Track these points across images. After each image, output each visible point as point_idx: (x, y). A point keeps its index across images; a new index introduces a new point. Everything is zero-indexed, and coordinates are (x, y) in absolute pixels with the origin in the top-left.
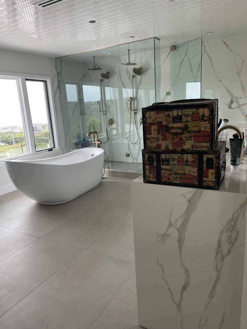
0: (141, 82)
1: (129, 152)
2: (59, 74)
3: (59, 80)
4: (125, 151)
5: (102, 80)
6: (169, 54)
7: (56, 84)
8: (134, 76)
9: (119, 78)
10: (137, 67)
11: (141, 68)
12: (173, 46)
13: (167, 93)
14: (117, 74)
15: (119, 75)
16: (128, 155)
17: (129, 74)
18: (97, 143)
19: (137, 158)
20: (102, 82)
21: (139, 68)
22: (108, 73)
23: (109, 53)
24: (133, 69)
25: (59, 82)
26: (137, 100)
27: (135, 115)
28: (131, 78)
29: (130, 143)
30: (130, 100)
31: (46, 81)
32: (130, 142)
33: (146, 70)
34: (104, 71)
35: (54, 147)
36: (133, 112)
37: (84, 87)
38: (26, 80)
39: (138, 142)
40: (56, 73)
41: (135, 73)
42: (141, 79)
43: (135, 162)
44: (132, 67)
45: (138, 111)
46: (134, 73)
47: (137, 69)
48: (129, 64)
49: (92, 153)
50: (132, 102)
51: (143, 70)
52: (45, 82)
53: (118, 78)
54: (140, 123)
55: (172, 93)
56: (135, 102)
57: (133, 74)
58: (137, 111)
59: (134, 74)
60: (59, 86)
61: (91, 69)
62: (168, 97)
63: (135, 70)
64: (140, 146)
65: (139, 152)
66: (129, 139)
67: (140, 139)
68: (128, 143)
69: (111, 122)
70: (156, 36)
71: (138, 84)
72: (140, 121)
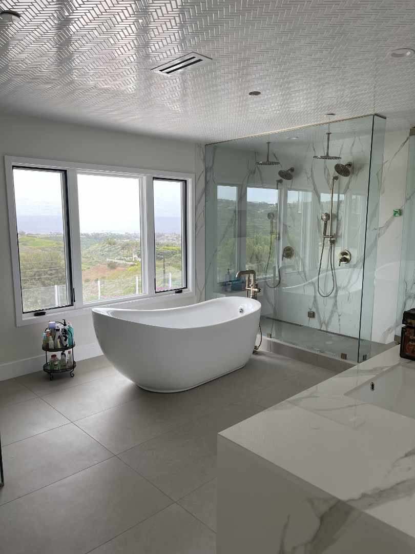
0: (348, 187)
1: (314, 310)
2: (207, 170)
3: (208, 178)
4: (309, 306)
5: (280, 181)
6: (406, 142)
7: (202, 185)
8: (336, 178)
9: (310, 178)
10: (343, 162)
11: (349, 165)
13: (396, 212)
14: (306, 173)
15: (309, 175)
16: (312, 315)
17: (329, 174)
18: (252, 289)
19: (328, 323)
21: (347, 165)
22: (292, 170)
23: (295, 138)
24: (335, 164)
25: (206, 182)
26: (338, 220)
27: (331, 244)
28: (331, 181)
29: (319, 294)
30: (324, 218)
31: (186, 181)
32: (318, 291)
33: (361, 168)
34: (285, 168)
35: (186, 288)
36: (328, 240)
37: (250, 190)
38: (155, 178)
39: (333, 295)
40: (203, 168)
41: (339, 173)
42: (349, 183)
43: (324, 328)
44: (335, 162)
45: (338, 239)
46: (336, 172)
47: (342, 165)
48: (327, 157)
49: (241, 307)
50: (328, 221)
51: (353, 168)
53: (308, 178)
54: (338, 261)
55: (406, 212)
56: (335, 223)
57: (335, 174)
58: (336, 239)
59: (337, 174)
60: (205, 189)
61: (261, 164)
62: (398, 219)
63: (338, 168)
64: (336, 301)
65: (332, 312)
66: (316, 285)
67: (336, 288)
68: (313, 294)
69: (288, 253)
70: (377, 111)
71: (342, 191)
72: (340, 257)
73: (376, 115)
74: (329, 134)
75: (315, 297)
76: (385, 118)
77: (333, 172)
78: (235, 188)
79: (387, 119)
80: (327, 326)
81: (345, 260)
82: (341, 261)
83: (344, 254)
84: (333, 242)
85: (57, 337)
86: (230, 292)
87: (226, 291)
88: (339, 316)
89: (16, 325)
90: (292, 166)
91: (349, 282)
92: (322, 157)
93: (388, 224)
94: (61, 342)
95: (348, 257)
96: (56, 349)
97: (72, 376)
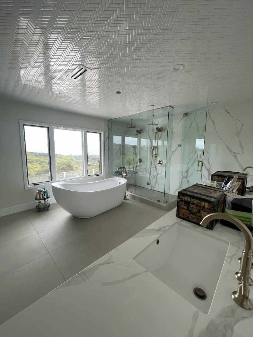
1: (149, 182)
2: (109, 129)
4: (147, 181)
5: (137, 134)
6: (182, 119)
7: (107, 135)
10: (159, 127)
11: (162, 128)
12: (185, 113)
13: (178, 145)
15: (147, 132)
16: (148, 184)
18: (124, 175)
19: (154, 187)
22: (141, 130)
23: (141, 118)
25: (109, 134)
28: (155, 134)
29: (151, 176)
30: (152, 148)
31: (101, 133)
33: (165, 130)
34: (139, 129)
36: (154, 156)
38: (87, 132)
39: (156, 176)
40: (107, 128)
42: (161, 135)
43: (153, 189)
44: (156, 127)
45: (157, 155)
48: (153, 124)
50: (154, 149)
51: (163, 129)
55: (182, 146)
56: (156, 150)
59: (157, 131)
60: (109, 137)
61: (129, 127)
62: (179, 148)
63: (157, 129)
64: (157, 179)
65: (156, 182)
66: (150, 173)
67: (157, 174)
68: (149, 176)
69: (140, 161)
70: (170, 105)
71: (159, 138)
72: (158, 162)
73: (170, 106)
74: (153, 115)
75: (149, 178)
76: (173, 108)
77: (155, 131)
78: (121, 137)
79: (174, 108)
80: (154, 189)
81: (160, 163)
82: (159, 164)
83: (160, 161)
84: (156, 157)
85: (41, 194)
86: (118, 175)
87: (117, 175)
88: (158, 184)
89: (25, 189)
90: (141, 129)
91: (162, 172)
92: (151, 124)
93: (176, 150)
94: (43, 197)
95: (161, 162)
96: (40, 199)
97: (48, 210)
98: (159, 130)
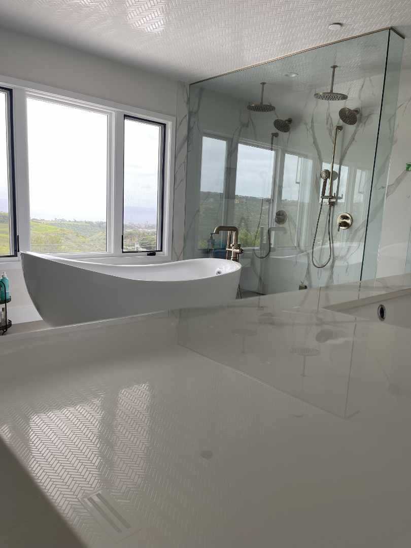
0: (354, 139)
1: (306, 283)
2: (191, 114)
4: (301, 278)
5: (276, 135)
7: (184, 131)
8: (339, 128)
9: (311, 130)
11: (357, 111)
14: (306, 124)
16: (304, 288)
18: (233, 250)
20: (274, 137)
21: (354, 111)
22: (290, 121)
24: (340, 109)
25: (190, 129)
26: (339, 179)
27: (330, 207)
28: (333, 132)
30: (324, 175)
32: (311, 262)
35: (161, 250)
36: (326, 201)
37: (241, 147)
38: (126, 116)
39: (329, 265)
40: (186, 112)
41: (344, 121)
42: (355, 132)
46: (341, 120)
47: (349, 110)
48: (331, 96)
49: (218, 269)
50: (328, 179)
51: (361, 115)
52: (164, 126)
53: (307, 130)
54: (338, 226)
57: (338, 122)
58: (337, 200)
60: (188, 138)
61: (254, 109)
62: (410, 174)
63: (342, 113)
64: (332, 273)
66: (310, 256)
67: (333, 257)
69: (281, 218)
70: (396, 25)
71: (346, 144)
72: (339, 220)
73: (393, 29)
74: (334, 67)
75: (308, 268)
76: (404, 37)
77: (336, 120)
81: (345, 224)
82: (341, 225)
83: (344, 217)
90: (290, 117)
91: (348, 251)
92: (324, 96)
93: (398, 181)
95: (349, 221)
98: (350, 117)
